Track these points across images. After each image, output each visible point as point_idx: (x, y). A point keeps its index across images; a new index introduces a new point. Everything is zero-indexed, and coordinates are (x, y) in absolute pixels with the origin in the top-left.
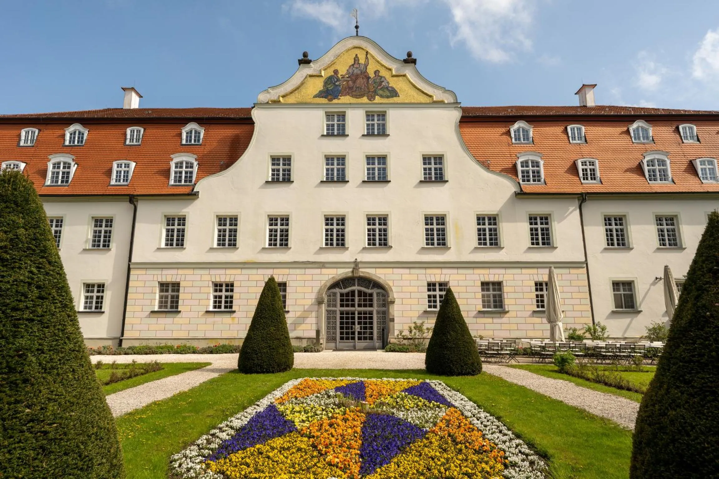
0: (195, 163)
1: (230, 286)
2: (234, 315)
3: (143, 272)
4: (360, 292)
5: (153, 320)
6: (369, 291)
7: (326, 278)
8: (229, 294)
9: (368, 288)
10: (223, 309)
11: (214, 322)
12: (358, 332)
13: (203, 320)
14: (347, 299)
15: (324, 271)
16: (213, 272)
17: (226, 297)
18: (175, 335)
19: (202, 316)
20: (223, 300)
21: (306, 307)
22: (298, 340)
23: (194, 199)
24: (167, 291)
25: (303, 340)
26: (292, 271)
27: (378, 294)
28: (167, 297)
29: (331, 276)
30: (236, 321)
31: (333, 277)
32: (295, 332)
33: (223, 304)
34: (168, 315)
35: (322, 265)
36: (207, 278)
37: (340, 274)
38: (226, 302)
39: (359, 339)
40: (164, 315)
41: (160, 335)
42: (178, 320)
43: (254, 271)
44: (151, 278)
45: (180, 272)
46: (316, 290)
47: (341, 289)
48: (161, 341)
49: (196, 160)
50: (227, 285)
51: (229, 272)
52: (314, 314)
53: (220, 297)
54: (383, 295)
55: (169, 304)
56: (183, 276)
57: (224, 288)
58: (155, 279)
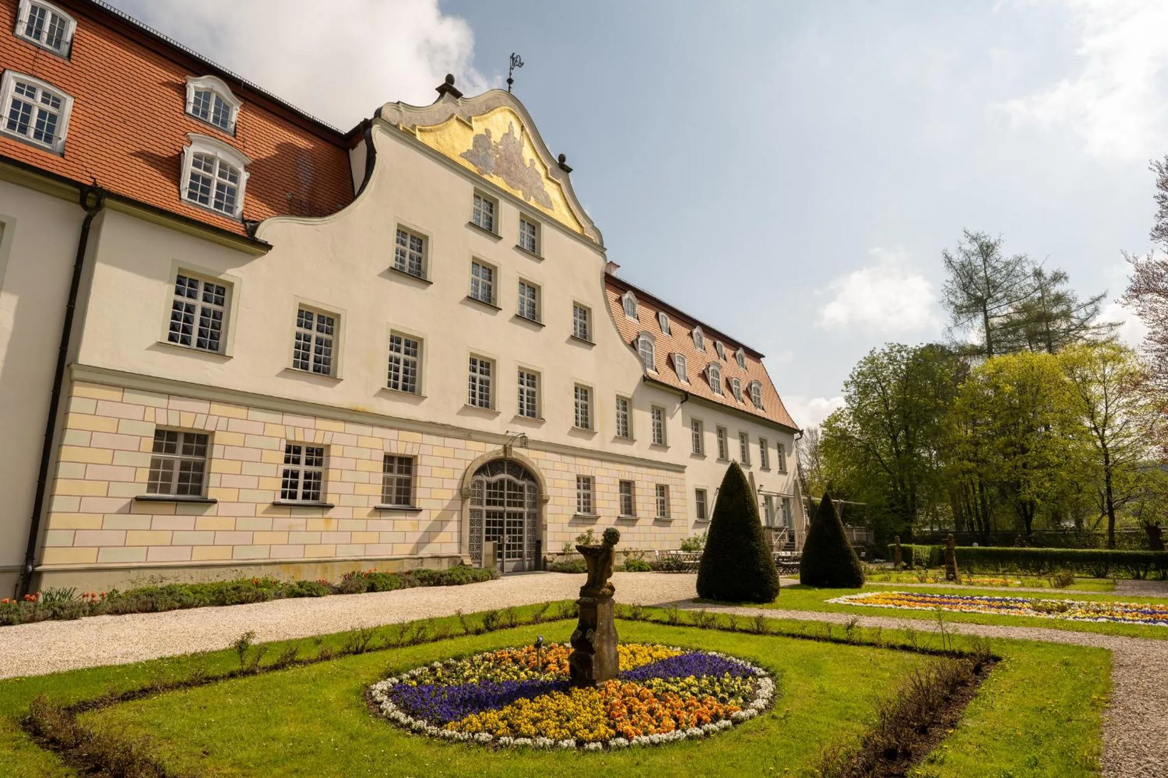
0: (244, 176)
1: (317, 454)
2: (331, 513)
3: (116, 395)
4: (509, 482)
5: (140, 521)
6: (520, 483)
7: (471, 456)
8: (313, 469)
9: (517, 477)
10: (299, 500)
11: (290, 527)
12: (507, 545)
13: (266, 523)
14: (495, 492)
15: (471, 444)
16: (289, 419)
17: (307, 476)
18: (200, 557)
19: (265, 512)
20: (301, 480)
21: (446, 503)
22: (437, 560)
23: (255, 255)
24: (171, 449)
25: (443, 560)
26: (427, 439)
27: (529, 487)
28: (169, 464)
29: (478, 455)
30: (333, 525)
31: (482, 456)
32: (429, 546)
33: (300, 491)
34: (181, 508)
35: (468, 435)
36: (279, 431)
37: (490, 453)
38: (307, 486)
39: (508, 556)
40: (171, 508)
41: (157, 557)
42: (207, 520)
43: (367, 430)
44: (137, 413)
45: (217, 409)
46: (459, 475)
47: (488, 475)
48: (164, 573)
49: (247, 168)
50: (310, 451)
51: (321, 424)
52: (456, 517)
53: (295, 475)
54: (535, 491)
55: (175, 483)
56: (223, 421)
57: (303, 456)
58: (150, 415)
